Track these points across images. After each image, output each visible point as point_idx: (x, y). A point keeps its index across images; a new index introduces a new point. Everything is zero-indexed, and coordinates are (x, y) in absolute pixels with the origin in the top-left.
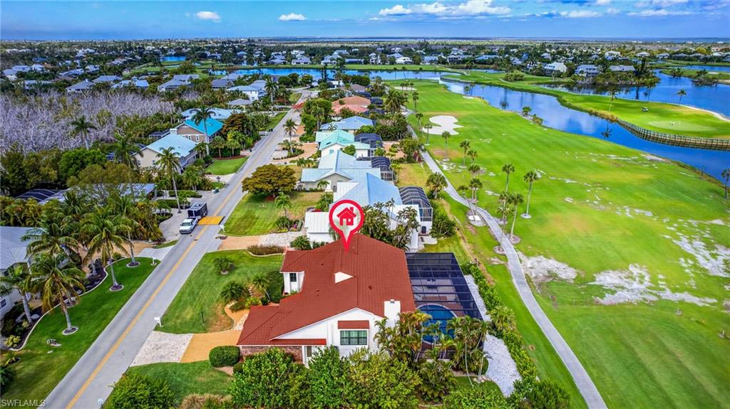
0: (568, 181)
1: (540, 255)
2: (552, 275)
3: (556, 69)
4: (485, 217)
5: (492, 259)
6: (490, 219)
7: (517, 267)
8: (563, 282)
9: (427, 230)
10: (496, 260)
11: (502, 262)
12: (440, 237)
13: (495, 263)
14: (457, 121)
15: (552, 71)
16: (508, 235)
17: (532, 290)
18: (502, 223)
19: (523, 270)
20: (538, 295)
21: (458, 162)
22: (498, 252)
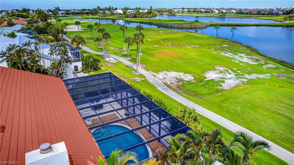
0: (150, 40)
1: (163, 71)
2: (180, 80)
3: (118, 12)
4: (116, 58)
5: (135, 78)
6: (120, 58)
7: (154, 80)
8: (189, 83)
9: (79, 69)
10: (137, 78)
11: (143, 79)
12: (90, 72)
13: (139, 80)
14: (81, 27)
15: (117, 13)
16: (136, 64)
17: (176, 92)
18: (128, 59)
19: (160, 81)
20: (183, 94)
21: (88, 39)
22: (136, 74)
